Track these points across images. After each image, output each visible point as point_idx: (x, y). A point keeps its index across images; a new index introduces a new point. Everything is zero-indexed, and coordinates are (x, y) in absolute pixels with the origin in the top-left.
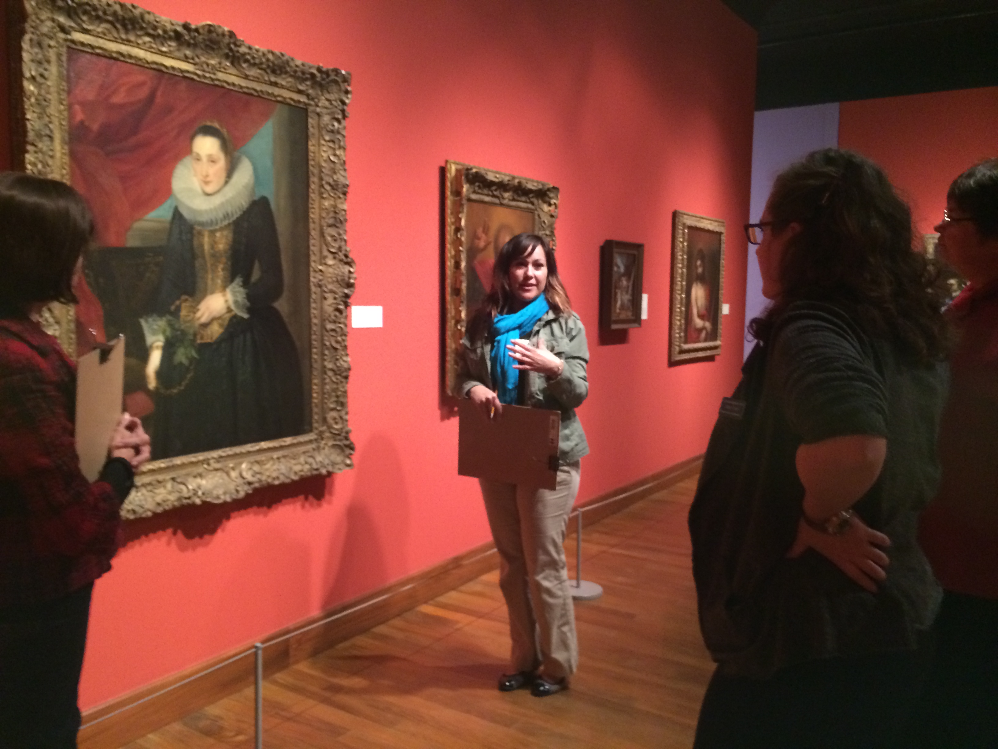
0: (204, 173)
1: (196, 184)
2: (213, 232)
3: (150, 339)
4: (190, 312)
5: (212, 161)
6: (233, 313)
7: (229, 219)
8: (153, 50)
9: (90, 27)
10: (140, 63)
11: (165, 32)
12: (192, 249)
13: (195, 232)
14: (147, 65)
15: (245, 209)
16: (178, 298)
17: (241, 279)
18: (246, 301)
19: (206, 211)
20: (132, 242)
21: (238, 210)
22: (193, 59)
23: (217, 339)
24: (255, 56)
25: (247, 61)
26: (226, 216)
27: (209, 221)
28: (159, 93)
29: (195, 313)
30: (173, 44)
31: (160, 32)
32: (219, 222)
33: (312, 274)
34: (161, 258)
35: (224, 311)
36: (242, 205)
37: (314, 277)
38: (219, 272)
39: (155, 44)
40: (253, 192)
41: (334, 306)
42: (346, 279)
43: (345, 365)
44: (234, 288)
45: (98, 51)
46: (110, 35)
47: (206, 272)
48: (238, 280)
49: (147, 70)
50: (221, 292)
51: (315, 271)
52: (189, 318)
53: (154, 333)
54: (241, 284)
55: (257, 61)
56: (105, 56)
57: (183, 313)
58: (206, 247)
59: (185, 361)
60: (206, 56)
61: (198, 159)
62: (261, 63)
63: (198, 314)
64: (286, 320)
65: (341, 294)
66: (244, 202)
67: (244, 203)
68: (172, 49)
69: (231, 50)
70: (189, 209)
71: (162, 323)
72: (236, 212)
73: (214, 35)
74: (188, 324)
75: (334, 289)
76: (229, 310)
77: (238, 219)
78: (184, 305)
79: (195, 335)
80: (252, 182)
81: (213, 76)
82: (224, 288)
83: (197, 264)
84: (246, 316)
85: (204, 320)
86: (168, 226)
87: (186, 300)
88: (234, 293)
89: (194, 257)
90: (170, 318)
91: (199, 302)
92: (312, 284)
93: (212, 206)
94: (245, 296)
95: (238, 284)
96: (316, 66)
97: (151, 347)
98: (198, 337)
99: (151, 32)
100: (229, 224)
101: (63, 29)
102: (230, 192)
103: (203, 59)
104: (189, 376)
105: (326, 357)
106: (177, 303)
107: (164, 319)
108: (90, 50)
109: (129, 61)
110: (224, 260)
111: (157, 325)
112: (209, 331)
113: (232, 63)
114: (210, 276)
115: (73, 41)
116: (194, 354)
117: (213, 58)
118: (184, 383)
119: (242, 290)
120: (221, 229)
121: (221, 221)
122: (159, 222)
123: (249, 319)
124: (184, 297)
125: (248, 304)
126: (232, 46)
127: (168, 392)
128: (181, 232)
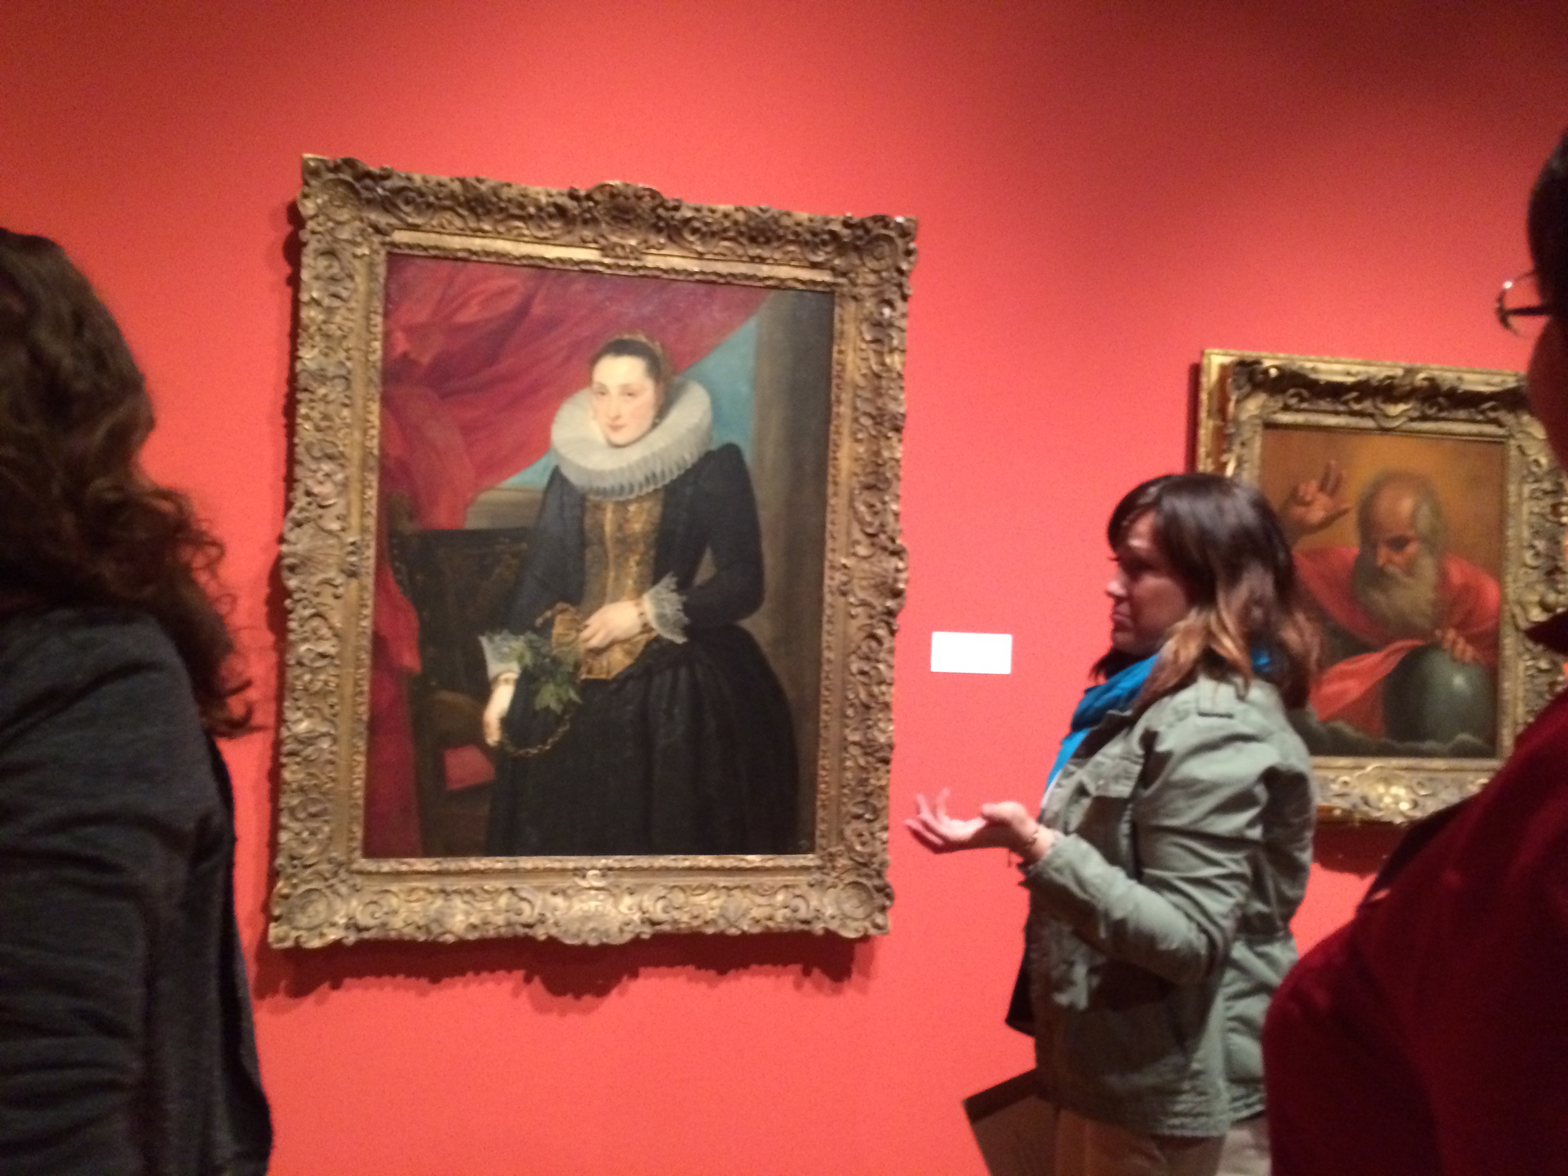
0: (613, 414)
1: (596, 431)
2: (622, 506)
3: (494, 667)
4: (571, 629)
5: (629, 393)
6: (654, 634)
7: (656, 484)
8: (526, 239)
9: (418, 221)
10: (503, 260)
11: (540, 209)
12: (581, 531)
13: (588, 504)
14: (516, 262)
15: (689, 466)
16: (550, 606)
17: (675, 579)
18: (681, 615)
19: (612, 472)
20: (474, 521)
21: (674, 468)
22: (595, 242)
23: (620, 674)
24: (709, 220)
25: (695, 231)
26: (651, 478)
27: (617, 487)
28: (537, 300)
29: (579, 631)
30: (556, 224)
31: (532, 210)
32: (636, 489)
33: (827, 572)
34: (524, 546)
35: (637, 629)
36: (683, 458)
37: (832, 578)
38: (631, 567)
39: (528, 229)
40: (709, 435)
41: (868, 629)
42: (890, 581)
43: (882, 739)
44: (658, 593)
45: (433, 252)
46: (453, 227)
47: (606, 568)
48: (669, 581)
49: (517, 269)
50: (631, 599)
51: (833, 567)
52: (569, 639)
53: (503, 658)
54: (673, 587)
55: (715, 228)
56: (446, 258)
57: (558, 629)
58: (608, 528)
59: (554, 705)
60: (619, 234)
61: (603, 392)
62: (725, 230)
63: (586, 634)
64: (766, 649)
65: (880, 608)
66: (689, 456)
67: (687, 457)
68: (556, 232)
69: (659, 217)
70: (579, 469)
71: (518, 644)
72: (671, 471)
73: (621, 199)
74: (565, 649)
75: (870, 599)
76: (646, 628)
77: (673, 482)
78: (559, 618)
79: (577, 666)
80: (707, 420)
81: (633, 263)
82: (639, 593)
83: (589, 555)
84: (680, 640)
85: (594, 643)
86: (539, 496)
87: (562, 611)
88: (658, 602)
89: (583, 544)
90: (534, 637)
91: (589, 614)
92: (826, 590)
93: (624, 464)
94: (680, 607)
95: (667, 587)
96: (841, 218)
97: (496, 679)
98: (584, 669)
99: (516, 211)
100: (656, 491)
101: (378, 230)
102: (660, 439)
103: (614, 239)
104: (562, 730)
105: (848, 722)
106: (548, 614)
107: (522, 637)
108: (422, 253)
109: (486, 259)
110: (641, 547)
111: (510, 647)
112: (604, 661)
113: (670, 238)
114: (612, 574)
115: (393, 244)
116: (573, 695)
117: (632, 235)
118: (550, 740)
119: (674, 597)
120: (640, 499)
121: (641, 487)
122: (524, 491)
123: (684, 644)
124: (560, 606)
125: (686, 620)
126: (661, 211)
127: (522, 752)
128: (562, 506)
